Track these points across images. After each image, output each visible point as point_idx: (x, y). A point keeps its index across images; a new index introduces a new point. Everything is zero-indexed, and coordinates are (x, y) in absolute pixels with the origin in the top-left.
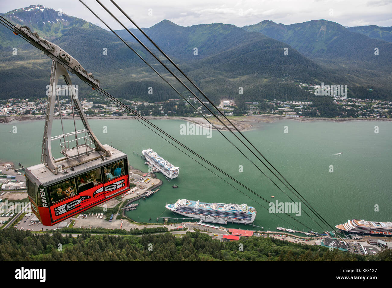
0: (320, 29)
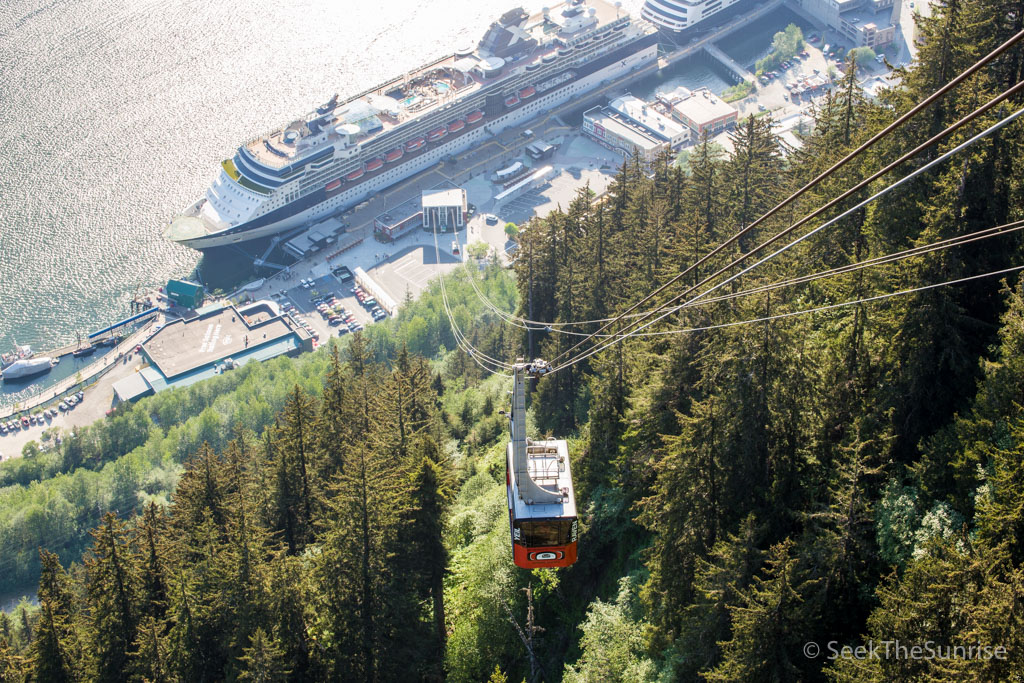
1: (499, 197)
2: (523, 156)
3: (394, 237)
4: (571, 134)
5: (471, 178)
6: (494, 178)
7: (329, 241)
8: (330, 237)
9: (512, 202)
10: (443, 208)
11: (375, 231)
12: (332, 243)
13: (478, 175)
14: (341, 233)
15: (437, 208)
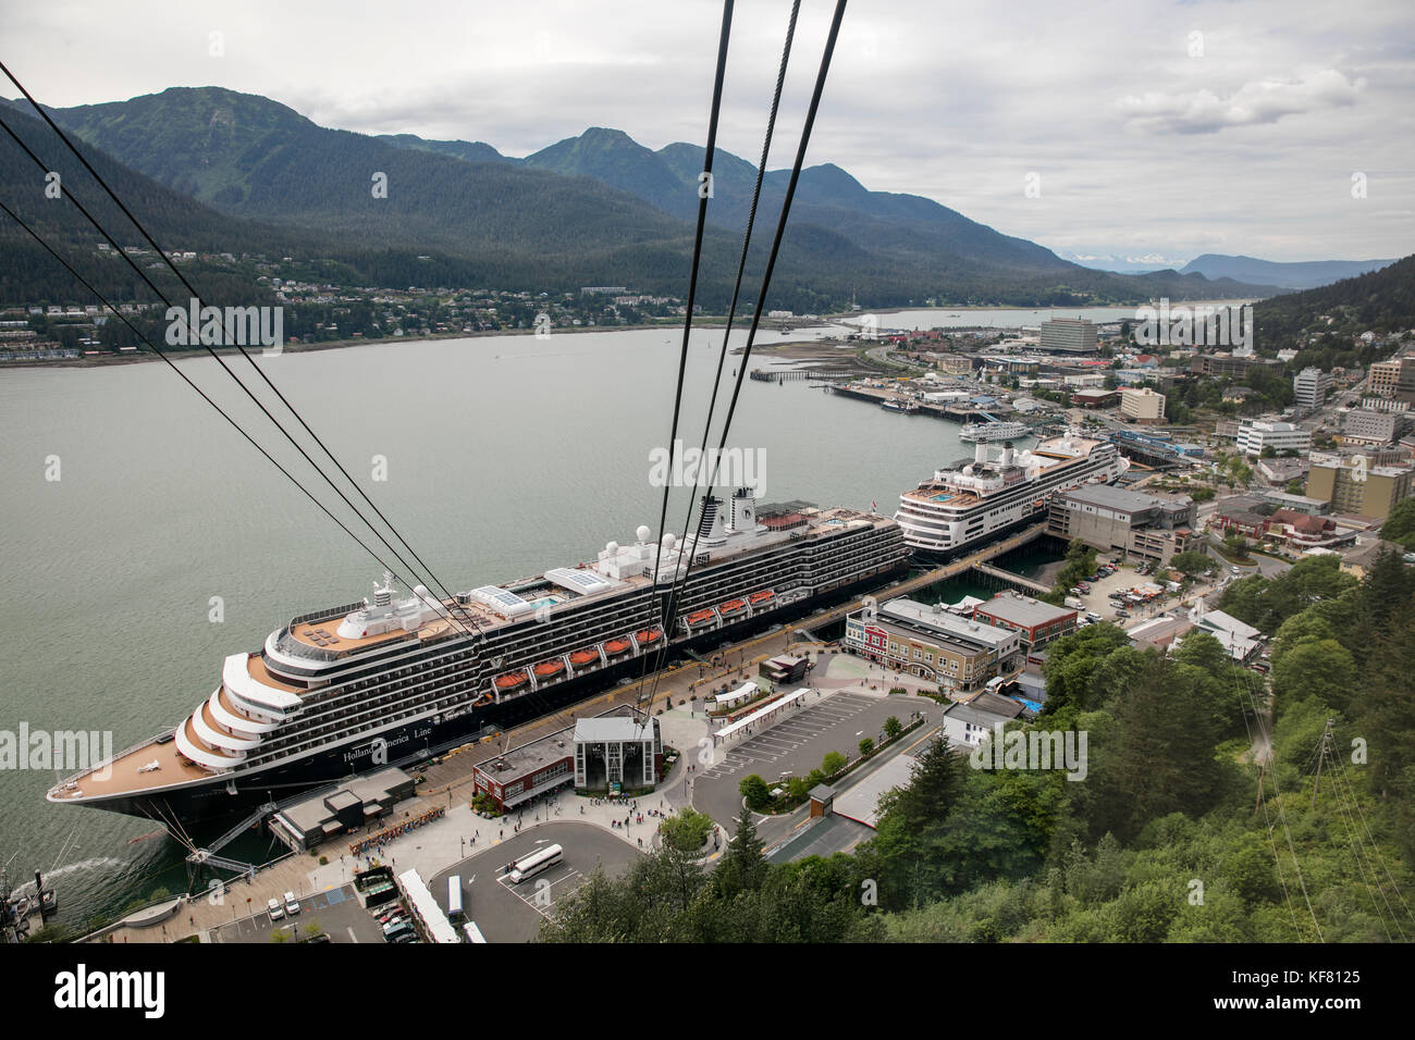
0: (209, 119)
1: (722, 733)
2: (756, 676)
3: (509, 804)
4: (828, 651)
5: (670, 707)
6: (711, 707)
7: (369, 811)
8: (374, 802)
9: (746, 744)
10: (614, 747)
11: (475, 794)
12: (377, 815)
13: (682, 703)
14: (404, 798)
15: (602, 746)
